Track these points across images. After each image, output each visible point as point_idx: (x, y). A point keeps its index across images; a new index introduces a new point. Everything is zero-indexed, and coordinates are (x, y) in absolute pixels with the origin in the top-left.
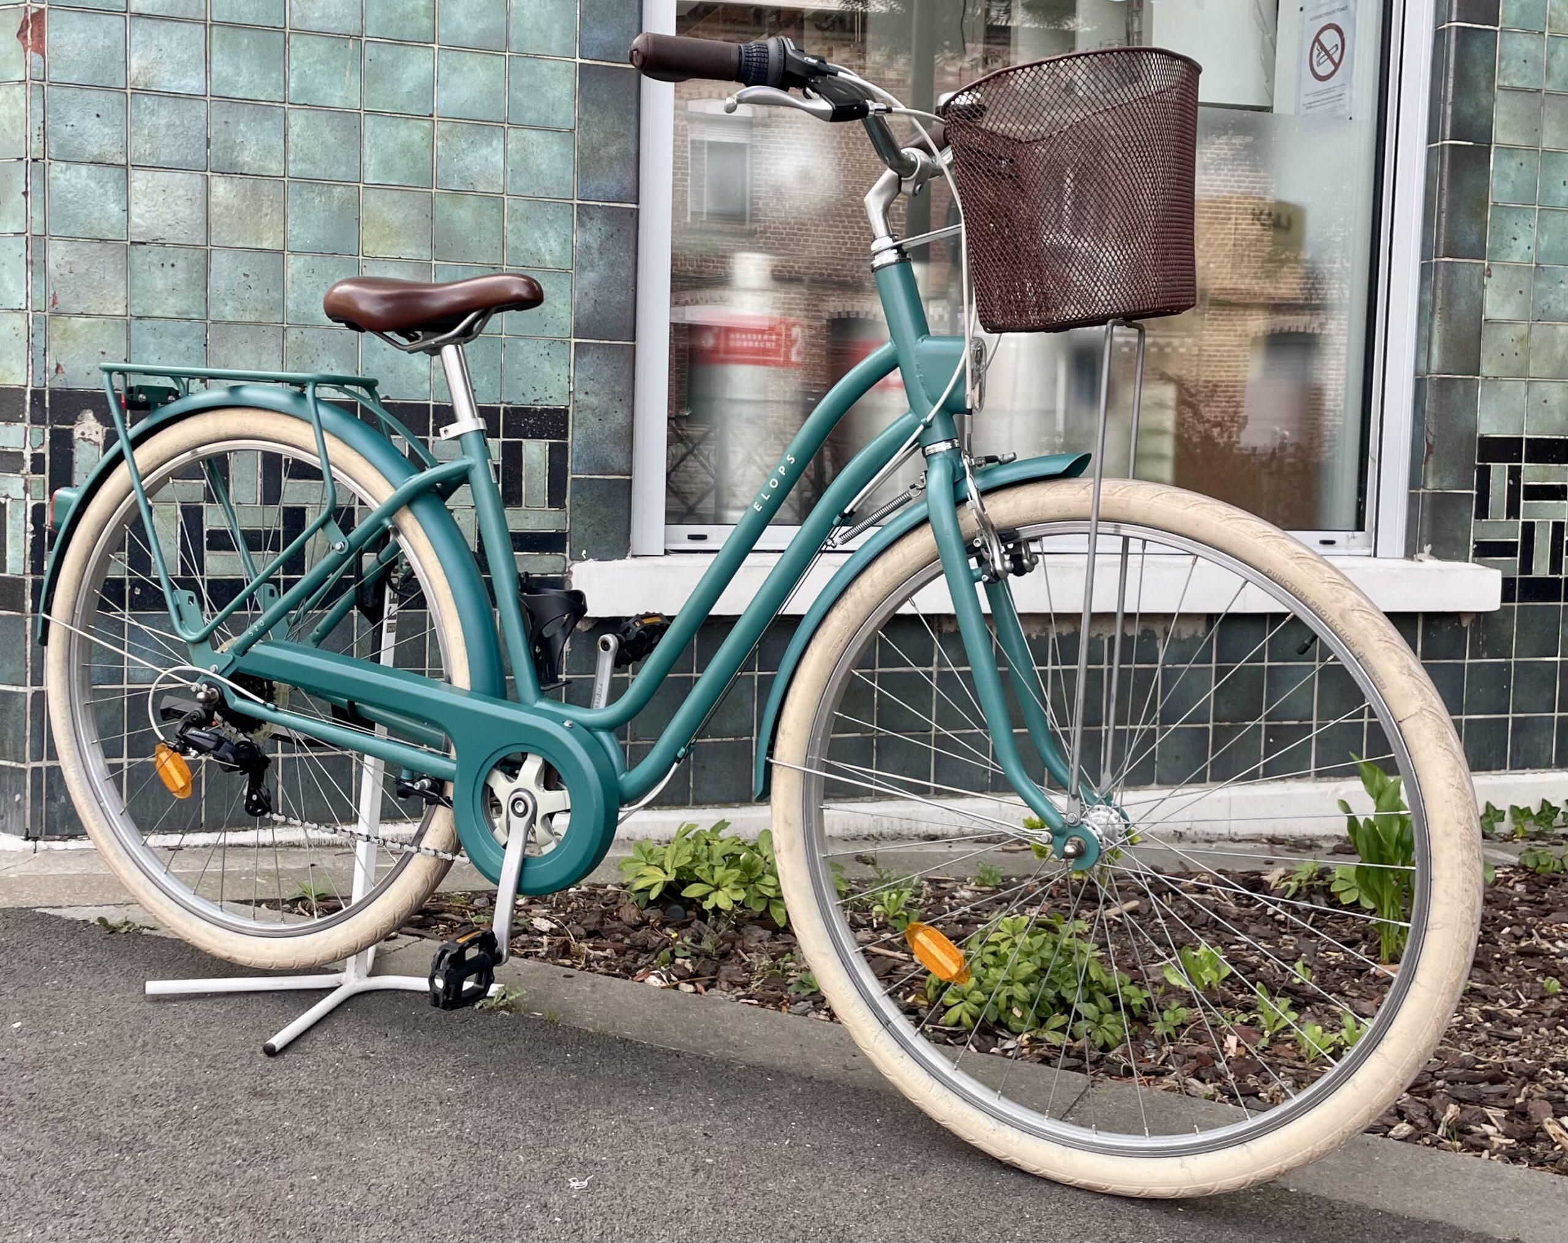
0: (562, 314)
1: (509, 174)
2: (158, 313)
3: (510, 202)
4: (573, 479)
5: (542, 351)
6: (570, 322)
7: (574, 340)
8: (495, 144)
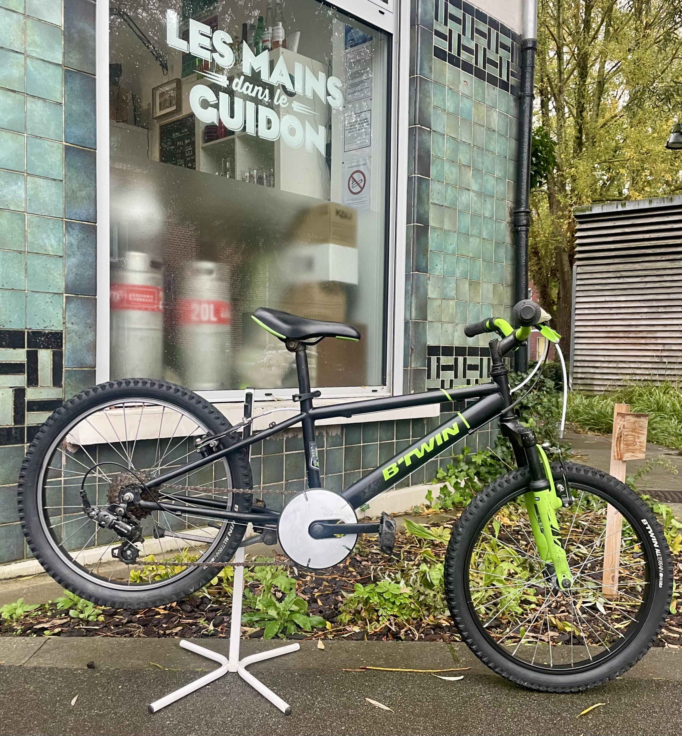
0: (58, 280)
1: (28, 201)
3: (29, 217)
4: (66, 370)
5: (48, 300)
6: (62, 285)
7: (65, 295)
8: (19, 184)
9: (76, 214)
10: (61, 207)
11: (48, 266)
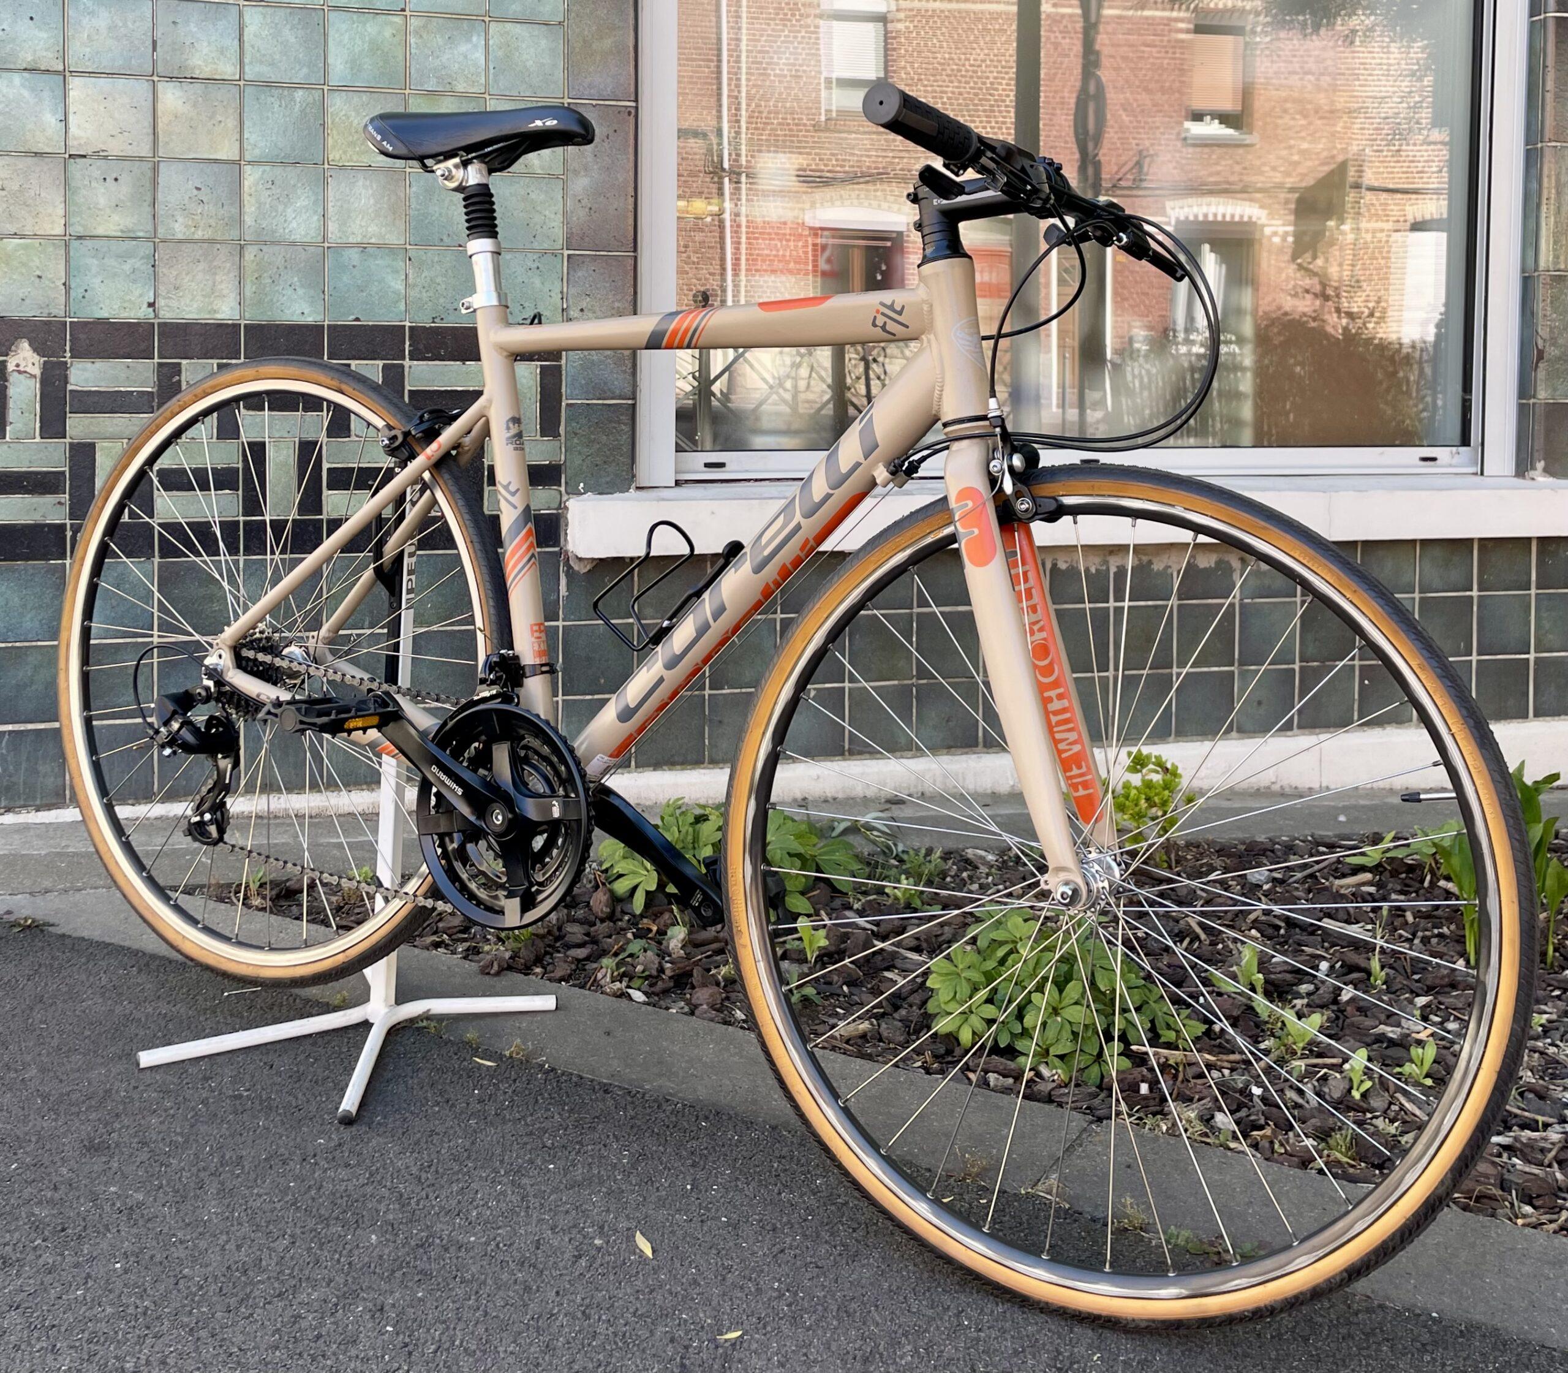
0: (553, 224)
2: (100, 231)
3: (493, 102)
4: (568, 405)
5: (530, 264)
6: (558, 233)
7: (566, 253)
8: (475, 39)
9: (590, 86)
10: (559, 74)
11: (533, 196)
